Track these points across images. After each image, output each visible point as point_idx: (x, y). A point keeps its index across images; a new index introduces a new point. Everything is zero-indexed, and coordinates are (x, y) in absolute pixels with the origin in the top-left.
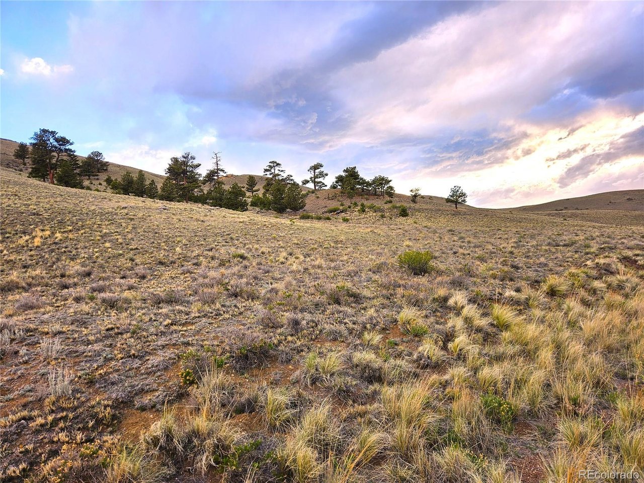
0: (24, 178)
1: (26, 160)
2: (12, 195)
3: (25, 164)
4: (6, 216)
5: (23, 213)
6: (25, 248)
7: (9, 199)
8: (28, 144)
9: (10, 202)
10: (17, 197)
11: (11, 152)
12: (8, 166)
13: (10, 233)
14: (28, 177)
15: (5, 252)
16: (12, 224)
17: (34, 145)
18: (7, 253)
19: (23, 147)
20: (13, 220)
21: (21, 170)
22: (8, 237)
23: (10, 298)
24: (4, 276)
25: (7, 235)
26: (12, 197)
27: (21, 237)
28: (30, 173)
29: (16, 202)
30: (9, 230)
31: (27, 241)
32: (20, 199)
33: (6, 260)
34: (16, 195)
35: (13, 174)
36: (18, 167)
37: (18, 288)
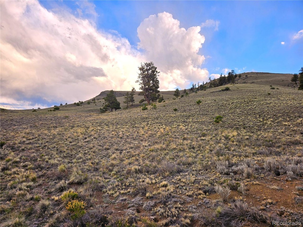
0: (296, 90)
1: (297, 82)
2: (292, 99)
3: (296, 84)
4: (290, 109)
5: (298, 107)
6: (301, 124)
7: (291, 101)
8: (298, 74)
9: (292, 103)
10: (294, 100)
11: (290, 79)
12: (288, 86)
13: (292, 117)
14: (298, 90)
15: (291, 126)
16: (293, 113)
17: (301, 74)
18: (292, 126)
19: (295, 76)
20: (293, 111)
21: (294, 87)
22: (292, 119)
23: (297, 148)
24: (292, 137)
25: (291, 118)
26: (292, 100)
27: (298, 119)
28: (299, 88)
29: (294, 102)
30: (292, 115)
31: (301, 121)
32: (296, 101)
33: (292, 130)
34: (294, 99)
35: (291, 89)
36: (293, 85)
37: (300, 143)
